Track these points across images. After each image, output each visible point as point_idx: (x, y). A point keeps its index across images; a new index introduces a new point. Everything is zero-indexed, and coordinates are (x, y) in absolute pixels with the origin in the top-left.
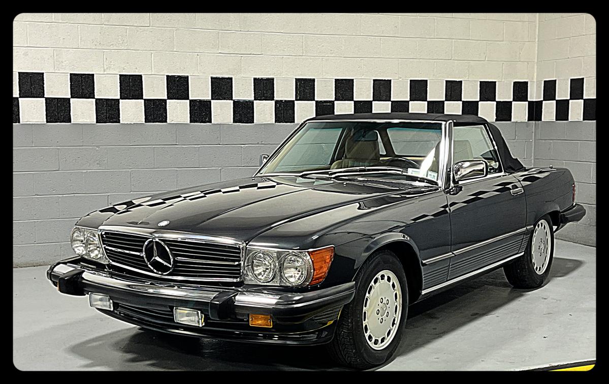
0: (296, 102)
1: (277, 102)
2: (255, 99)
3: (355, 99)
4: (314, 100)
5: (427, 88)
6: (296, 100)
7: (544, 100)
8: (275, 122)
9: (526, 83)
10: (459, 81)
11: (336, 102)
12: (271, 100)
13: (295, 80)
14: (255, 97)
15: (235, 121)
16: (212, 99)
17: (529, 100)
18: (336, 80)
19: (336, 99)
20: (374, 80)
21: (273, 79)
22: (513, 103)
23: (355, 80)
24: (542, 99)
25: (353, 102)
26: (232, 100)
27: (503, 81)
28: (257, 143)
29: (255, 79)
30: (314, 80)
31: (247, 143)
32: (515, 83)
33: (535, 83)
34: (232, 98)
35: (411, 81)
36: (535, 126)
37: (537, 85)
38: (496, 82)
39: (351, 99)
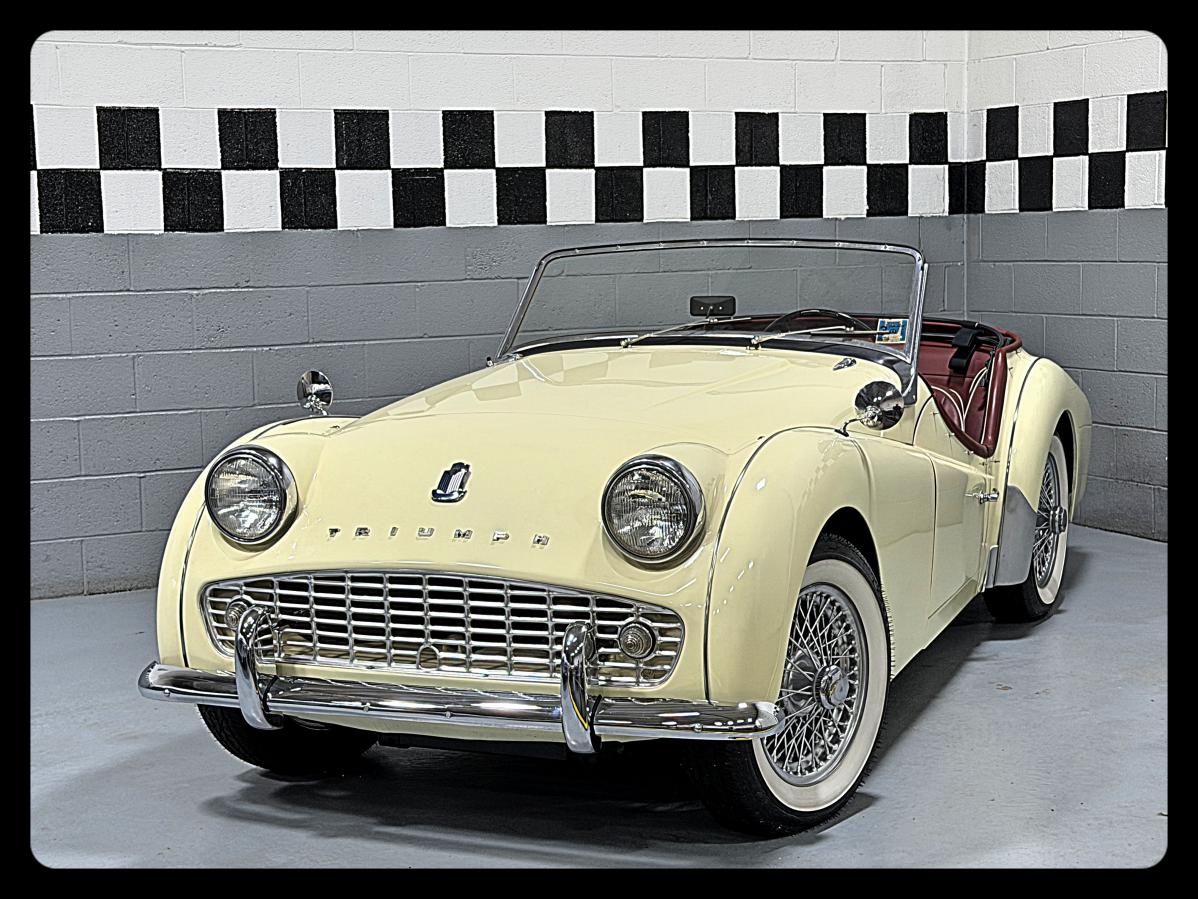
0: (337, 172)
1: (285, 174)
2: (224, 167)
3: (498, 164)
5: (687, 132)
6: (339, 167)
7: (989, 159)
8: (283, 228)
9: (942, 117)
10: (769, 114)
11: (447, 172)
12: (270, 169)
13: (333, 115)
14: (222, 160)
15: (169, 226)
16: (103, 167)
17: (950, 160)
18: (446, 114)
19: (449, 164)
20: (547, 113)
21: (272, 112)
22: (911, 167)
23: (495, 114)
24: (984, 158)
25: (493, 171)
26: (160, 169)
27: (883, 111)
28: (233, 285)
29: (222, 113)
30: (386, 114)
31: (207, 285)
32: (915, 119)
33: (966, 115)
34: (160, 164)
35: (644, 114)
36: (968, 227)
37: (970, 121)
38: (864, 115)
39: (488, 162)
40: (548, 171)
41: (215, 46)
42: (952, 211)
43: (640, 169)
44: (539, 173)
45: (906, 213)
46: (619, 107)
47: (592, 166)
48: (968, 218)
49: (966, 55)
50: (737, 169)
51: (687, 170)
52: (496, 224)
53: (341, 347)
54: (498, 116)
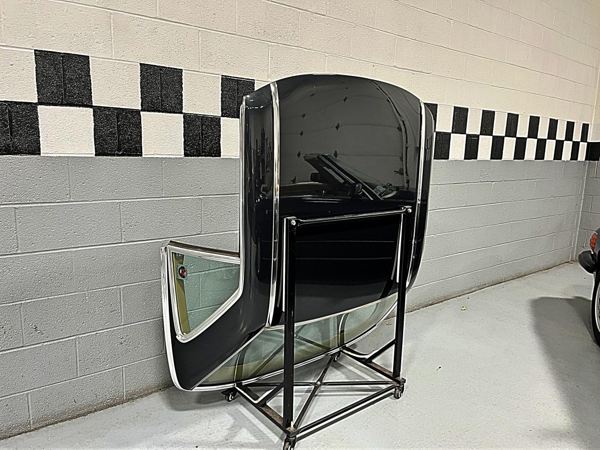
0: (452, 134)
1: (437, 134)
3: (494, 134)
4: (465, 134)
5: (538, 124)
6: (453, 133)
8: (434, 159)
9: (588, 125)
10: (556, 120)
11: (481, 136)
13: (453, 109)
17: (588, 141)
18: (483, 110)
19: (481, 134)
20: (508, 114)
21: (437, 106)
22: (580, 143)
23: (496, 113)
25: (491, 137)
30: (467, 110)
32: (584, 124)
33: (592, 126)
36: (589, 165)
37: (594, 128)
38: (574, 123)
39: (491, 134)
40: (505, 138)
41: (424, 72)
42: (586, 160)
43: (526, 139)
44: (503, 138)
45: (577, 159)
46: (524, 113)
47: (515, 137)
48: (589, 163)
49: (595, 104)
50: (547, 141)
51: (536, 140)
52: (489, 159)
53: (443, 211)
54: (497, 113)
